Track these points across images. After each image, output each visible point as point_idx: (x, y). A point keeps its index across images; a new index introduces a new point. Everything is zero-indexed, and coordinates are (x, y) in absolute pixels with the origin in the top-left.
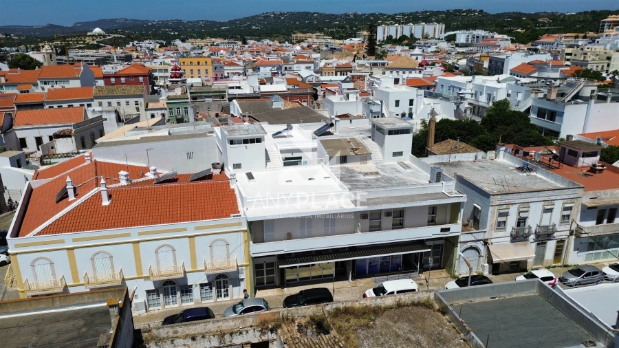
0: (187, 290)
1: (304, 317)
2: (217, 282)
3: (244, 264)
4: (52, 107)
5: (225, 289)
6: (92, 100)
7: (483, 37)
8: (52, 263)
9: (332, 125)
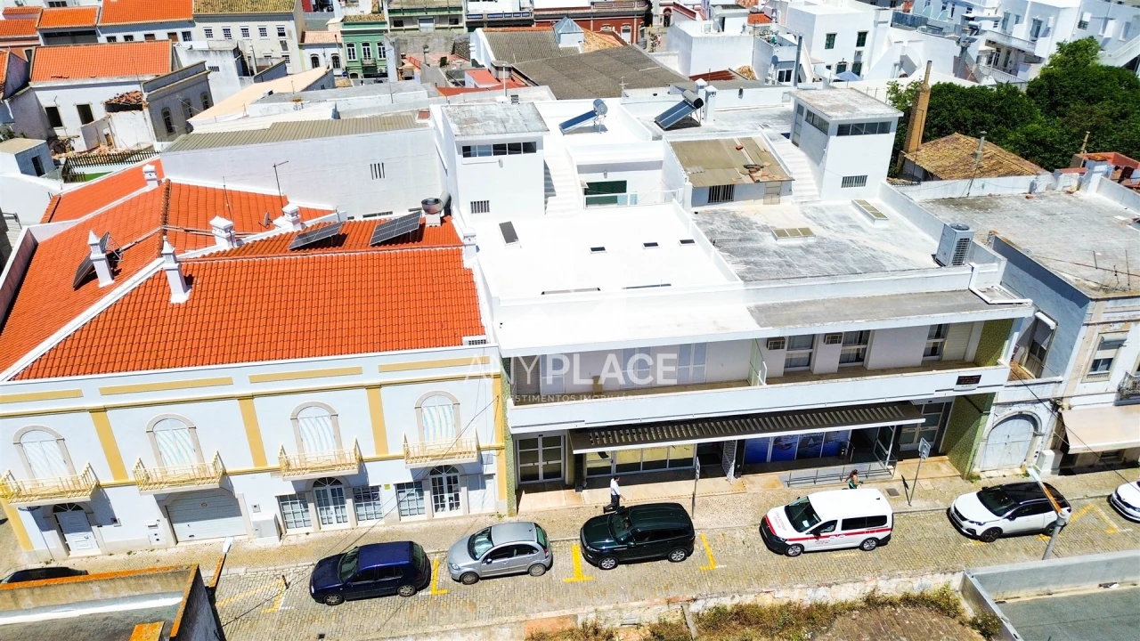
0: (366, 495)
1: (638, 626)
2: (434, 480)
3: (494, 444)
4: (114, 38)
5: (453, 495)
6: (191, 24)
8: (61, 440)
9: (699, 103)
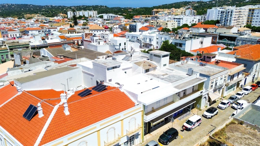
2: (130, 139)
3: (141, 126)
5: (133, 142)
7: (114, 17)
9: (131, 56)
